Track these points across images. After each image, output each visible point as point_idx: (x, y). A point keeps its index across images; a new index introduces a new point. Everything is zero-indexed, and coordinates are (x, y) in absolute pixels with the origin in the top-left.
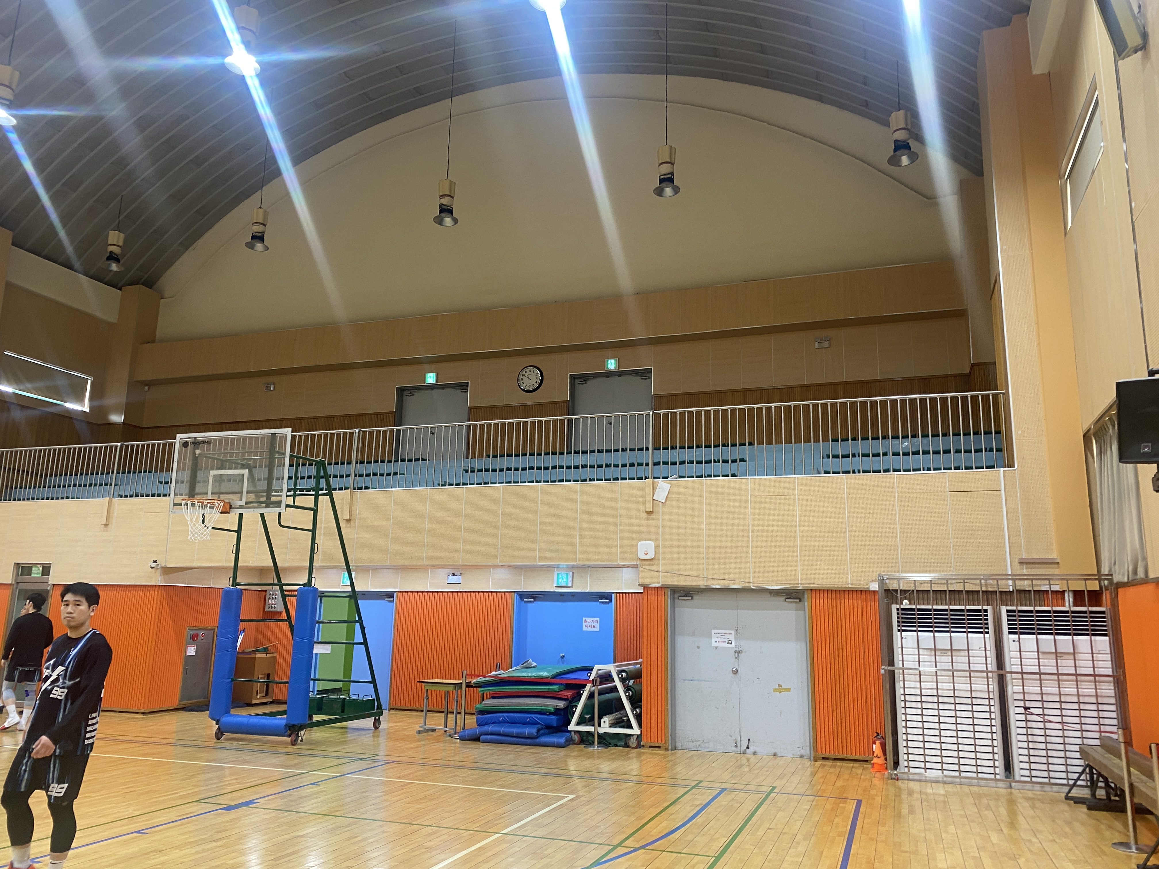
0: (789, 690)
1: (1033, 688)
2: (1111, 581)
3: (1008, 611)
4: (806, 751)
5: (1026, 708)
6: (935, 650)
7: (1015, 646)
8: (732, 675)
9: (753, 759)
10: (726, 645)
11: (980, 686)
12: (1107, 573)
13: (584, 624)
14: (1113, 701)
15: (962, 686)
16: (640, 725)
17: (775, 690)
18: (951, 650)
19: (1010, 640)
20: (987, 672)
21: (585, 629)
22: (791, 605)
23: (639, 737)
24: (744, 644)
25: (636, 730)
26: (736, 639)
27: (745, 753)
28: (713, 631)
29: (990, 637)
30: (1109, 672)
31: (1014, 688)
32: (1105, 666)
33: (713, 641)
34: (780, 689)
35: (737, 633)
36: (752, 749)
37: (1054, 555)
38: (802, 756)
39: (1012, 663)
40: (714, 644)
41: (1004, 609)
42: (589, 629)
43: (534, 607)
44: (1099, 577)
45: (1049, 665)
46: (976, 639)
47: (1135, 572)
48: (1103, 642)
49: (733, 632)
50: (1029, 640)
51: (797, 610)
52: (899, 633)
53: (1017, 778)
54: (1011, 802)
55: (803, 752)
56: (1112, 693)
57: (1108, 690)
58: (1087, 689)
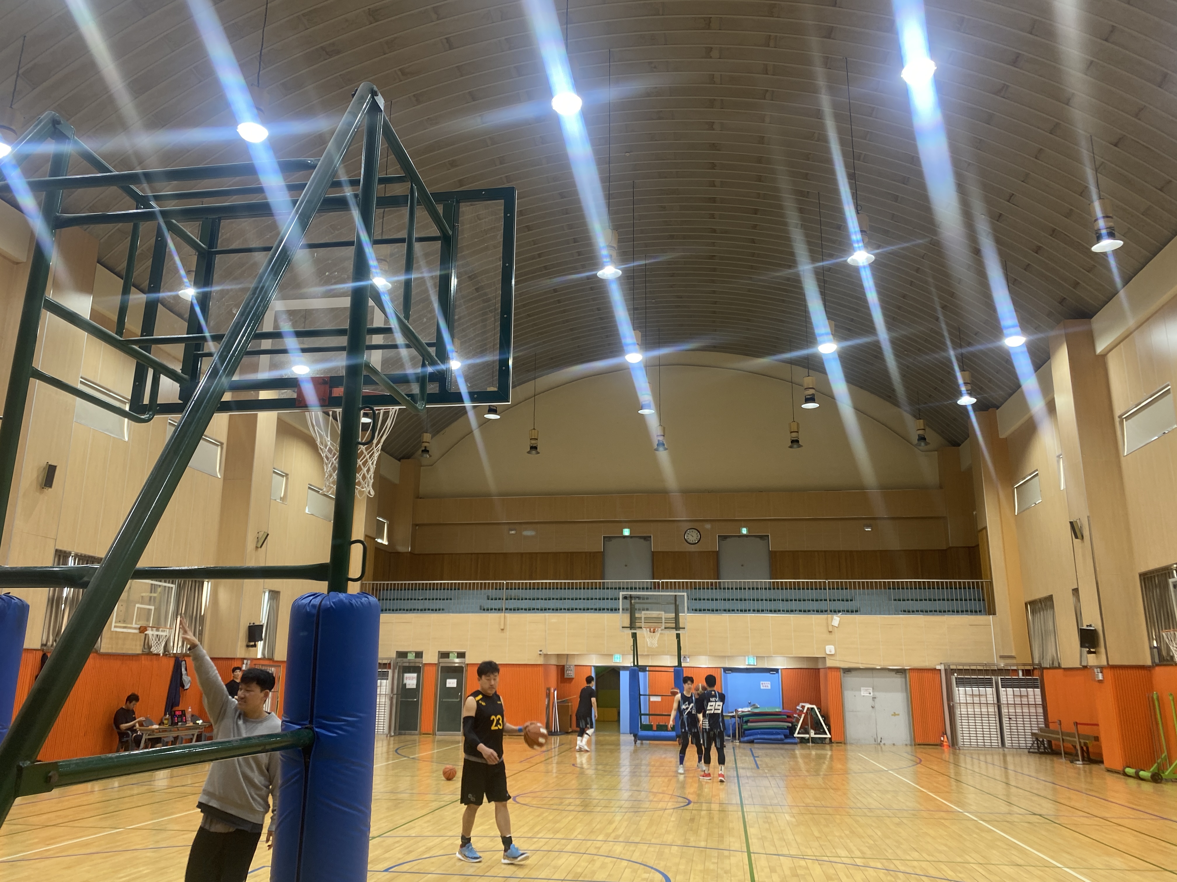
0: (898, 715)
1: (1012, 710)
2: (1041, 666)
3: (1001, 679)
4: (908, 742)
5: (1010, 718)
6: (973, 695)
7: (1005, 693)
8: (871, 708)
9: (883, 747)
10: (868, 695)
11: (991, 710)
12: (1037, 663)
13: (761, 685)
14: (1042, 714)
15: (984, 710)
16: (830, 734)
17: (892, 715)
18: (979, 695)
19: (1002, 690)
20: (994, 704)
21: (762, 687)
22: (898, 675)
23: (830, 739)
24: (877, 694)
25: (829, 736)
26: (873, 692)
27: (879, 744)
28: (862, 688)
29: (994, 689)
30: (1041, 703)
31: (1004, 710)
32: (1039, 701)
33: (862, 693)
34: (895, 714)
35: (873, 689)
36: (883, 742)
37: (1013, 654)
38: (906, 745)
39: (1003, 700)
40: (862, 694)
41: (999, 678)
42: (765, 688)
43: (731, 676)
44: (1033, 664)
45: (1018, 700)
46: (989, 690)
47: (1053, 664)
48: (1038, 691)
49: (871, 689)
50: (1010, 690)
51: (901, 678)
52: (957, 688)
53: (1007, 746)
54: (1004, 756)
55: (907, 743)
56: (1042, 711)
57: (1040, 710)
58: (1033, 710)
